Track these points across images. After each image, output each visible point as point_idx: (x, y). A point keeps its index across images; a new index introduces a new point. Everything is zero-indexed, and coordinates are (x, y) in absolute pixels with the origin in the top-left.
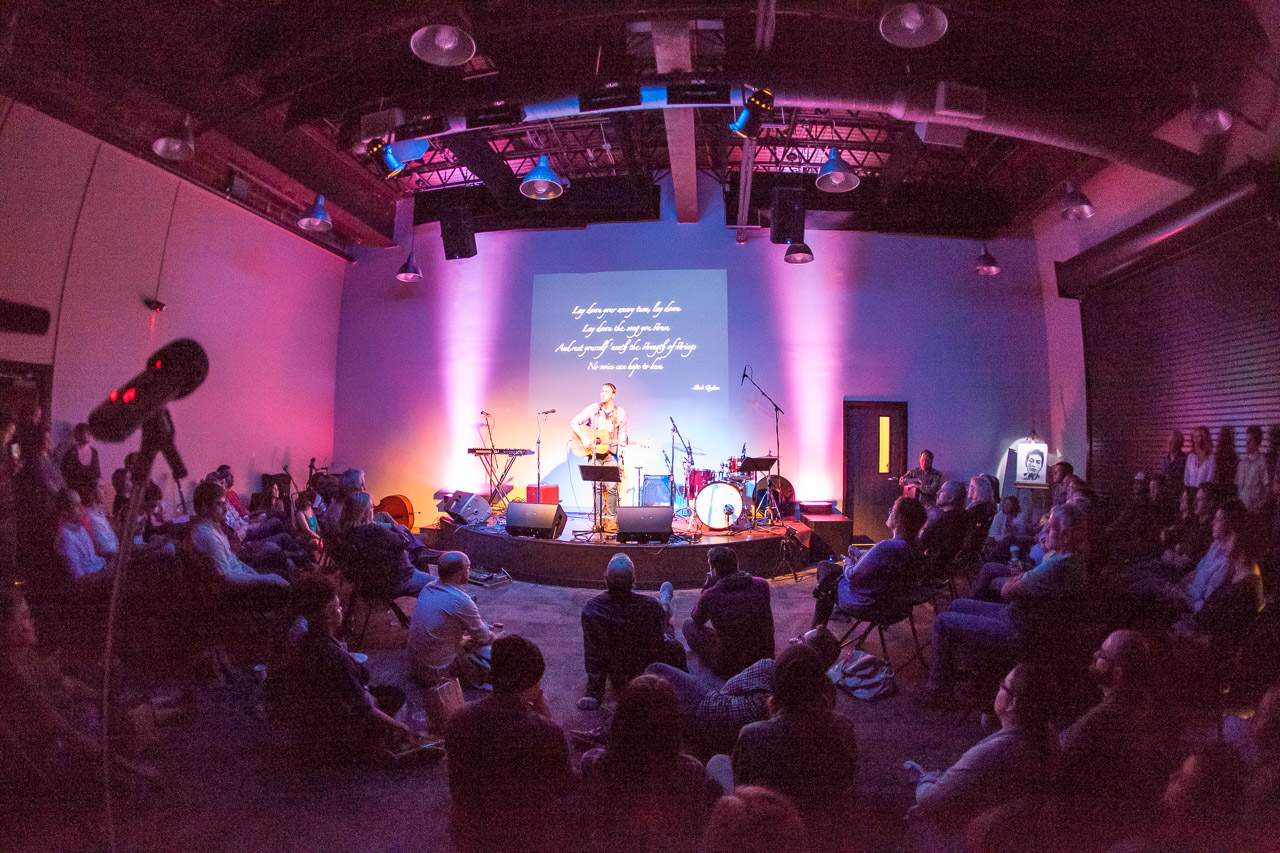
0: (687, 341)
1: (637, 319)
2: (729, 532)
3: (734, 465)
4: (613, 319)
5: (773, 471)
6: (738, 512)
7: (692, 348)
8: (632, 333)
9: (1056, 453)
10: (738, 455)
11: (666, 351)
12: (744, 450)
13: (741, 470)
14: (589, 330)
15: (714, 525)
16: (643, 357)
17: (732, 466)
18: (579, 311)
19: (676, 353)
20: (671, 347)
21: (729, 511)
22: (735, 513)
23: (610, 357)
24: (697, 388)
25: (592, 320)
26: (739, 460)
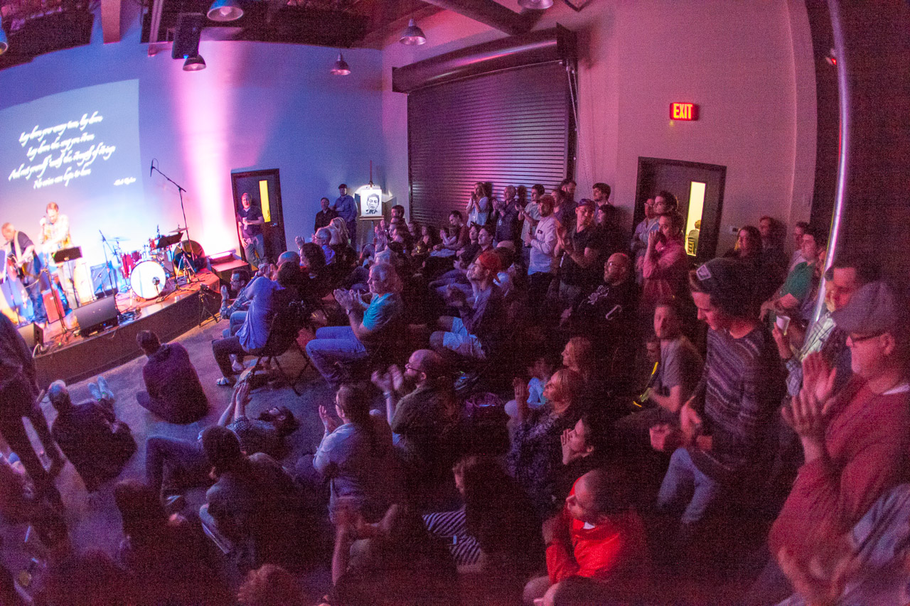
0: (108, 144)
1: (69, 134)
2: (160, 299)
3: (153, 243)
4: (50, 138)
5: (184, 238)
6: (163, 282)
7: (112, 150)
8: (64, 147)
9: (388, 194)
10: (154, 236)
11: (92, 157)
12: (158, 230)
13: (159, 246)
14: (32, 153)
15: (146, 296)
16: (74, 166)
17: (152, 245)
18: (24, 138)
19: (100, 157)
20: (95, 154)
21: (157, 282)
22: (161, 282)
23: (51, 172)
24: (118, 183)
25: (34, 143)
26: (156, 239)
